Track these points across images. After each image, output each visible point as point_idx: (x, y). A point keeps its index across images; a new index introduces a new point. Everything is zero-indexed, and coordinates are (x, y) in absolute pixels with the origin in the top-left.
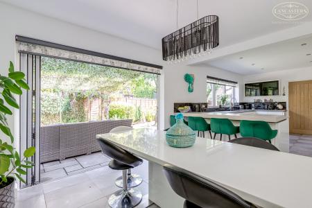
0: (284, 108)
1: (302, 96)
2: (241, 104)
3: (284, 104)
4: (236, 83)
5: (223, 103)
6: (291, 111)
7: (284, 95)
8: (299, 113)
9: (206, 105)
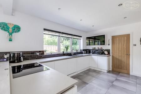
0: (109, 53)
1: (120, 46)
2: (84, 50)
3: (108, 51)
4: (81, 37)
5: (67, 50)
6: (114, 56)
7: (109, 45)
8: (118, 57)
9: (42, 52)
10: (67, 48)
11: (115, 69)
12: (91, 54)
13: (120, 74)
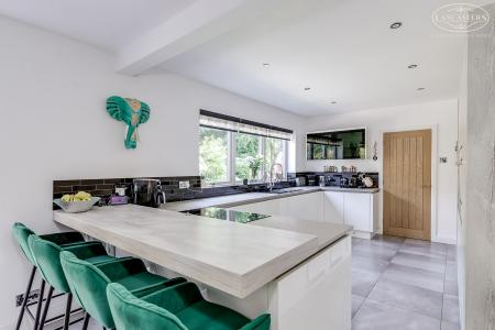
0: (375, 184)
2: (298, 175)
3: (374, 176)
4: (291, 132)
5: (255, 174)
6: (388, 190)
7: (375, 158)
8: (399, 195)
9: (196, 181)
10: (255, 169)
11: (391, 230)
12: (321, 186)
13: (407, 241)
